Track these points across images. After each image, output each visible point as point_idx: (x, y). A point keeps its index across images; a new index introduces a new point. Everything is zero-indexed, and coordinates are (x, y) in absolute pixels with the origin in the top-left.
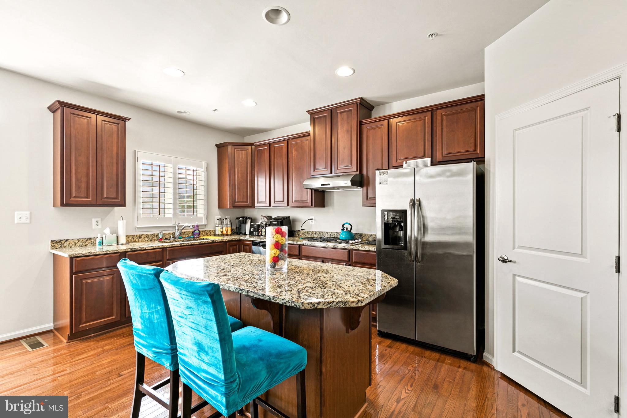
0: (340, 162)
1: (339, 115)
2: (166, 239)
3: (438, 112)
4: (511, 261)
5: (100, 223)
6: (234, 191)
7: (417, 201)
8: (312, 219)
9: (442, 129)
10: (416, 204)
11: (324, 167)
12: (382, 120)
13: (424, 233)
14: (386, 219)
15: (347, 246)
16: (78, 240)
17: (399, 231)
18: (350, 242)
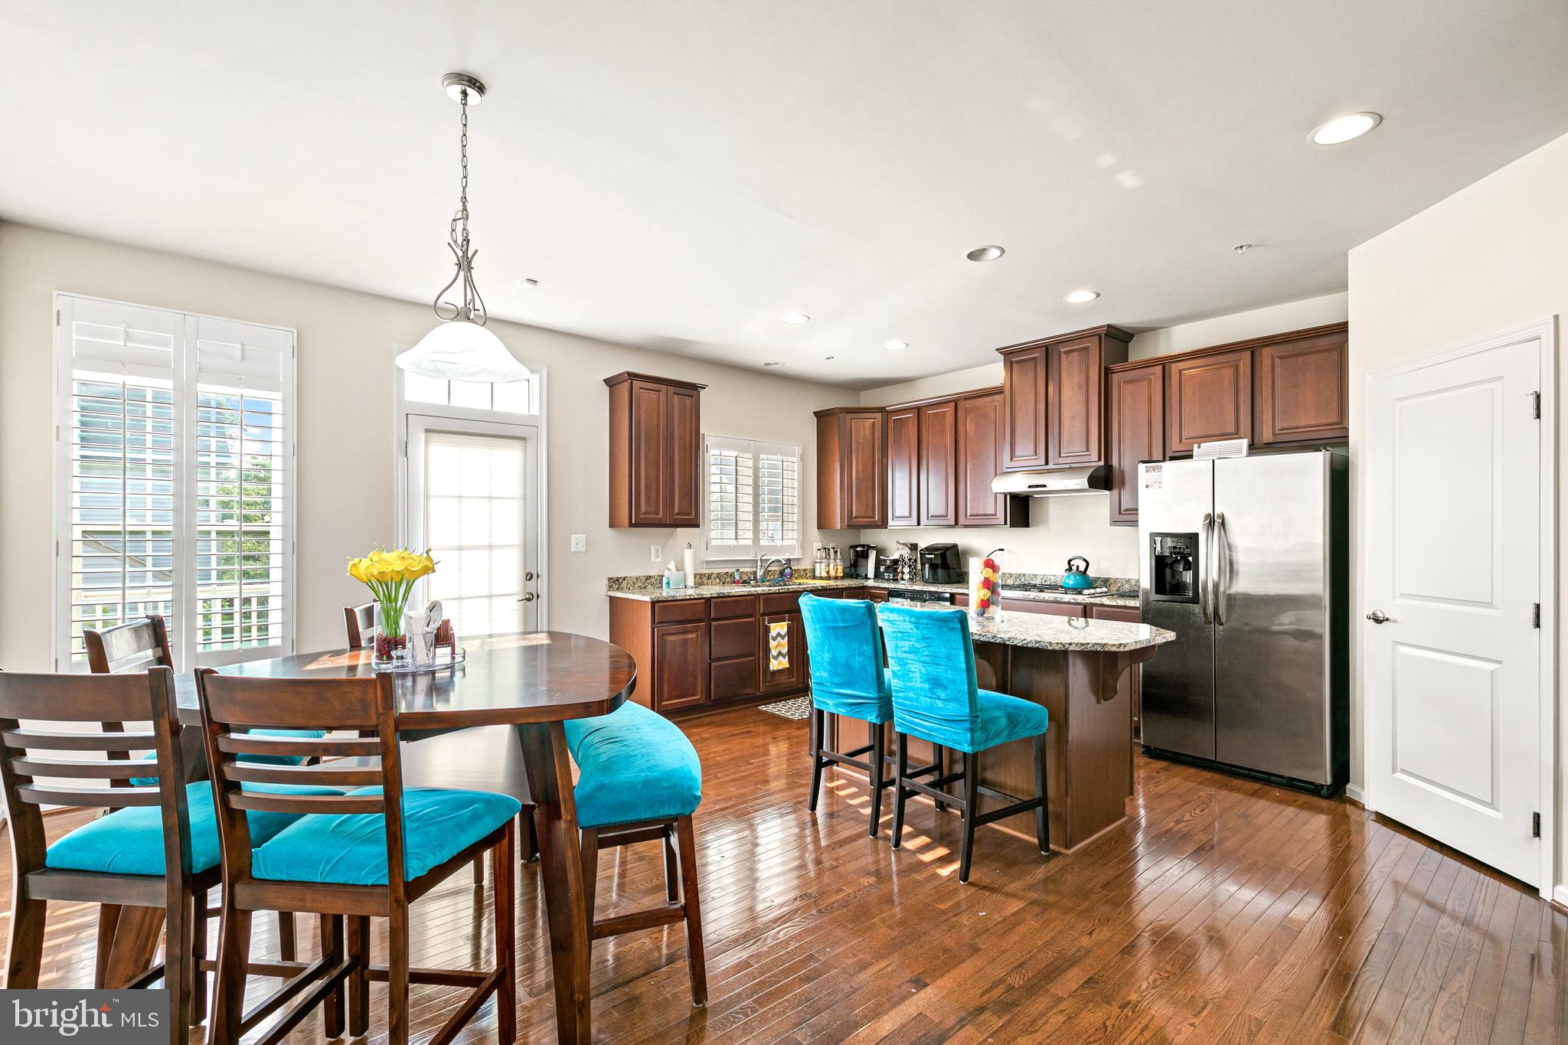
0: (1064, 444)
1: (1063, 356)
2: (745, 582)
3: (1266, 351)
4: (1387, 620)
5: (660, 553)
6: (850, 498)
7: (1218, 518)
8: (1002, 550)
9: (1273, 382)
10: (1215, 522)
11: (1032, 452)
12: (1152, 366)
13: (1231, 578)
14: (1159, 549)
15: (1080, 598)
16: (637, 578)
17: (1184, 570)
18: (1086, 592)
